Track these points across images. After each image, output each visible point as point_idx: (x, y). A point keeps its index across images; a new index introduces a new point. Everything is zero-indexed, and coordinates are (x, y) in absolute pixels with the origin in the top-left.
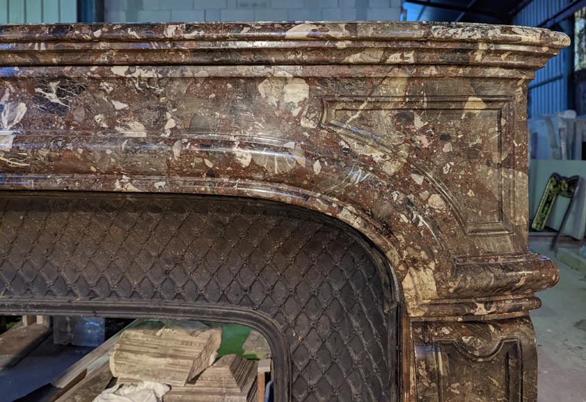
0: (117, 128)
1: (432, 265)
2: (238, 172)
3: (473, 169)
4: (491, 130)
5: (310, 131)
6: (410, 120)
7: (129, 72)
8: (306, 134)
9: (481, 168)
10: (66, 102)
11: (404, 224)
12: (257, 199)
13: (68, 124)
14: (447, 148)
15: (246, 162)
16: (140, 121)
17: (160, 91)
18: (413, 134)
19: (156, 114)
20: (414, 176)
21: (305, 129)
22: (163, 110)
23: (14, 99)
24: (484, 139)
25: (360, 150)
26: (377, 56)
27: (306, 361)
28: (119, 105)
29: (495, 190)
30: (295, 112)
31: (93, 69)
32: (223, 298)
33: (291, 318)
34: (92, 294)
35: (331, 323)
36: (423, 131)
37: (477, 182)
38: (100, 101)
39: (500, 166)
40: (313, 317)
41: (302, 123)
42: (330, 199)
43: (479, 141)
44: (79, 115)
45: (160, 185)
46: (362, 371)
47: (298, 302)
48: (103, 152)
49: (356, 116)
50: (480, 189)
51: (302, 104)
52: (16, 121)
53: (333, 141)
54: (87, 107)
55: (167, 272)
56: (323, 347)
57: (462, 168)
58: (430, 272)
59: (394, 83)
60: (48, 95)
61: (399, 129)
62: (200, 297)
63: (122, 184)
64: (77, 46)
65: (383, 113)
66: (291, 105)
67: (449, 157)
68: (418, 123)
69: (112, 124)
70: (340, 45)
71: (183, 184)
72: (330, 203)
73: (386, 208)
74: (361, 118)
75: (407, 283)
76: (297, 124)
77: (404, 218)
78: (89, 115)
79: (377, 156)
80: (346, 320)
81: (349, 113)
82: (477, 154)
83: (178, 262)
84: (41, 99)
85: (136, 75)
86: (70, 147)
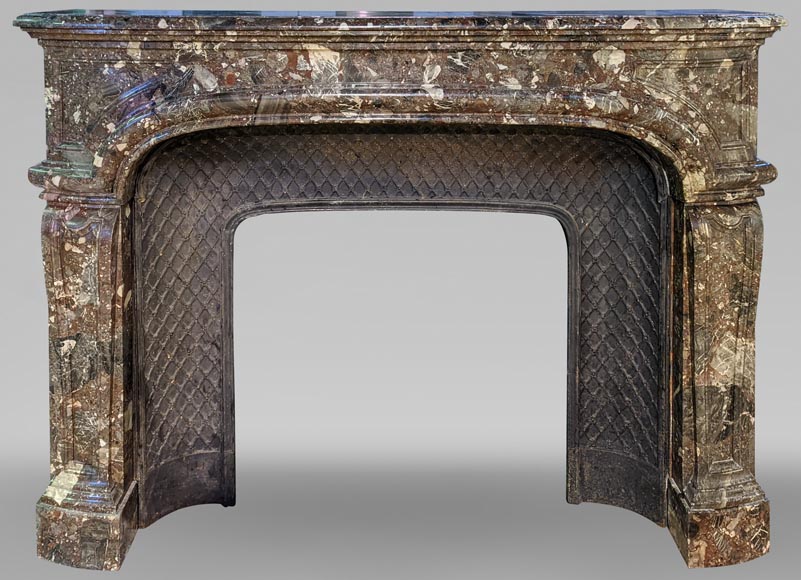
0: (501, 82)
1: (704, 170)
2: (585, 111)
3: (725, 106)
4: (735, 79)
5: (625, 83)
6: (687, 75)
7: (512, 46)
8: (623, 85)
9: (729, 105)
10: (467, 65)
11: (688, 144)
12: (594, 129)
13: (468, 80)
14: (709, 92)
15: (591, 107)
16: (515, 77)
17: (529, 57)
18: (688, 84)
19: (526, 73)
20: (690, 112)
21: (622, 82)
22: (531, 69)
23: (433, 63)
24: (732, 85)
25: (657, 96)
26: (673, 38)
27: (591, 241)
28: (502, 67)
29: (737, 119)
30: (616, 71)
31: (489, 44)
32: (531, 196)
33: (581, 209)
34: (432, 194)
35: (610, 212)
36: (694, 81)
37: (727, 114)
38: (490, 64)
39: (740, 103)
40: (597, 209)
41: (620, 78)
42: (639, 128)
43: (728, 87)
44: (476, 74)
45: (532, 120)
46: (635, 245)
47: (585, 198)
48: (502, 101)
49: (653, 72)
50: (729, 119)
51: (620, 66)
52: (434, 78)
53: (640, 89)
54: (481, 68)
55: (489, 178)
56: (605, 229)
57: (717, 105)
58: (701, 174)
59: (679, 52)
60: (455, 60)
61: (679, 80)
62: (514, 195)
63: (508, 120)
64: (488, 33)
65: (670, 70)
66: (614, 67)
67: (710, 98)
68: (692, 76)
69: (497, 79)
70: (651, 32)
71: (547, 120)
72: (640, 131)
73: (677, 134)
74: (656, 74)
75: (686, 181)
76: (617, 79)
77: (688, 141)
78: (482, 73)
79: (667, 99)
80: (623, 211)
81: (649, 71)
82: (727, 96)
83: (498, 170)
84: (451, 63)
85: (516, 48)
86: (481, 97)
